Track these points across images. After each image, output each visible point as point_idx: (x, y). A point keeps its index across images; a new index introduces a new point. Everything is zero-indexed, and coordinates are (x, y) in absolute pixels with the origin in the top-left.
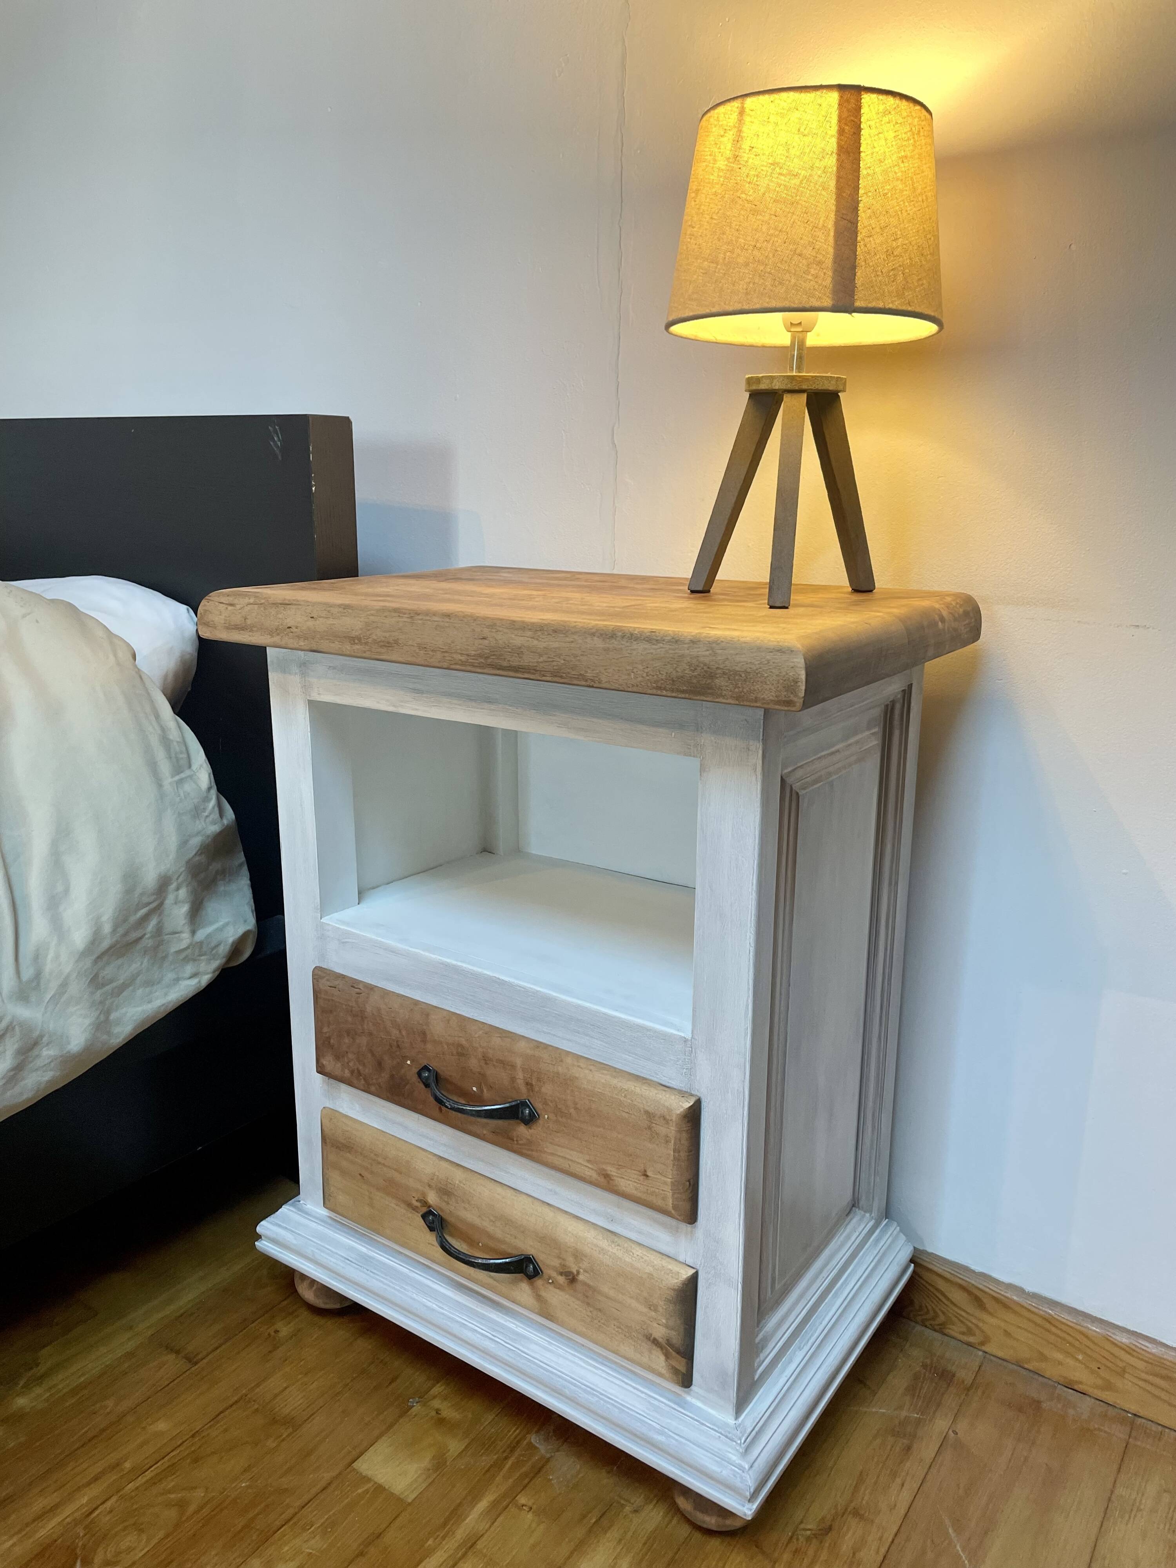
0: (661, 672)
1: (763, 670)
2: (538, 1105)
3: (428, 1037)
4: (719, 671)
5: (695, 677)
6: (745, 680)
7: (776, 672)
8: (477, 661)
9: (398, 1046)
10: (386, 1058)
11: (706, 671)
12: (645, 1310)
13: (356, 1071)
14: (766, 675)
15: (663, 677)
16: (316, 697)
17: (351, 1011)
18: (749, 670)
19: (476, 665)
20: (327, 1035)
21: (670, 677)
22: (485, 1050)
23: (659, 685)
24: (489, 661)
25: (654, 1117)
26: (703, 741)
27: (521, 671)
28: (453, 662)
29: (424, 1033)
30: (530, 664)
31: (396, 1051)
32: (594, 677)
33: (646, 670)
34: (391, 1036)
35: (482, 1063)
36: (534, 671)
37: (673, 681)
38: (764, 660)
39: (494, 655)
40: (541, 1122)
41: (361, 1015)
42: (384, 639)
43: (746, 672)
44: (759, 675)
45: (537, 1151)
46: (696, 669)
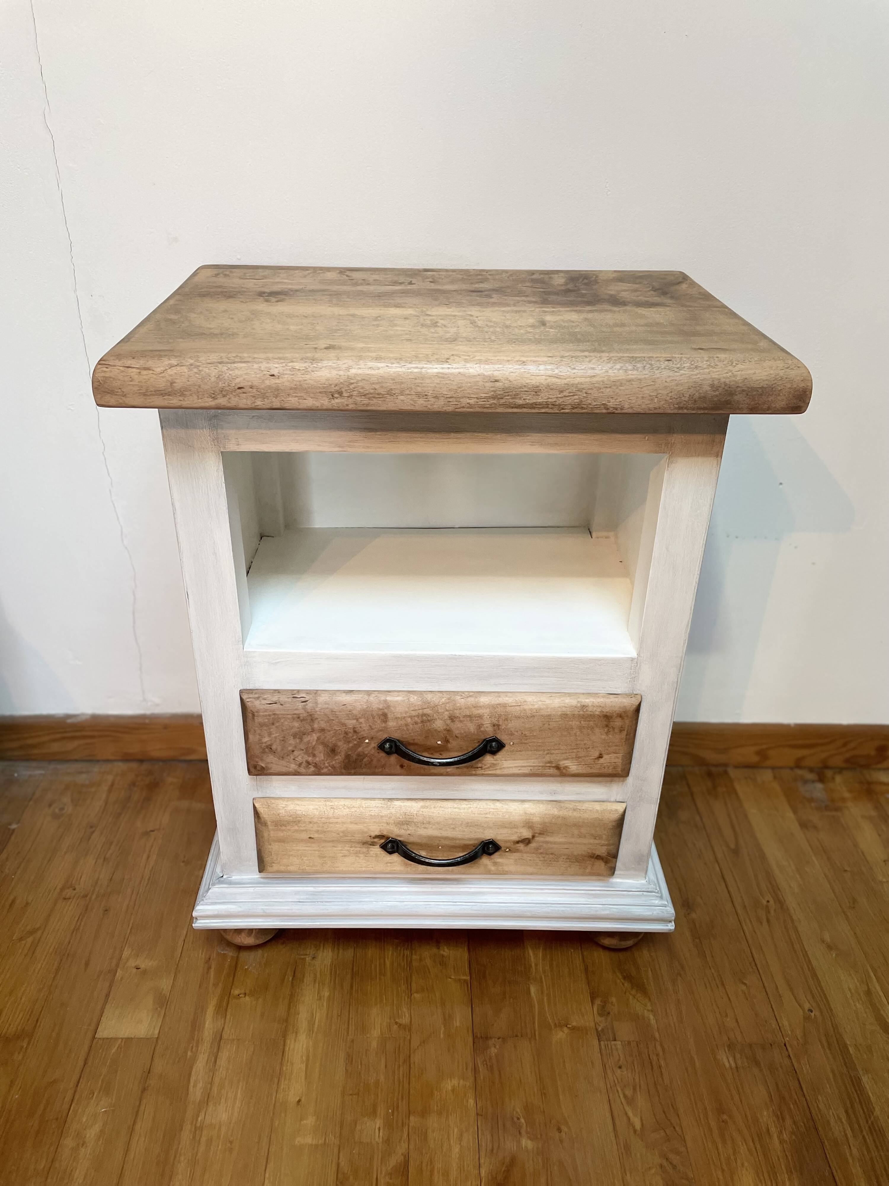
0: (685, 395)
1: (778, 385)
2: (503, 738)
3: (390, 716)
4: (739, 389)
5: (717, 396)
6: (761, 395)
7: (789, 386)
8: (489, 403)
9: (355, 732)
10: (340, 744)
11: (726, 390)
12: (592, 841)
13: (304, 762)
14: (780, 389)
15: (686, 399)
16: (232, 447)
17: (299, 718)
18: (765, 386)
19: (488, 406)
20: (269, 743)
21: (692, 398)
22: (451, 712)
23: (681, 405)
24: (502, 401)
25: (612, 717)
26: (673, 440)
27: (537, 407)
28: (459, 406)
29: (385, 715)
30: (549, 400)
31: (353, 736)
32: (616, 405)
33: (670, 395)
34: (346, 726)
35: (449, 722)
36: (553, 406)
37: (695, 401)
38: (778, 377)
39: (508, 395)
40: (507, 748)
41: (311, 718)
42: (372, 391)
43: (762, 387)
44: (774, 389)
45: (501, 769)
46: (718, 390)
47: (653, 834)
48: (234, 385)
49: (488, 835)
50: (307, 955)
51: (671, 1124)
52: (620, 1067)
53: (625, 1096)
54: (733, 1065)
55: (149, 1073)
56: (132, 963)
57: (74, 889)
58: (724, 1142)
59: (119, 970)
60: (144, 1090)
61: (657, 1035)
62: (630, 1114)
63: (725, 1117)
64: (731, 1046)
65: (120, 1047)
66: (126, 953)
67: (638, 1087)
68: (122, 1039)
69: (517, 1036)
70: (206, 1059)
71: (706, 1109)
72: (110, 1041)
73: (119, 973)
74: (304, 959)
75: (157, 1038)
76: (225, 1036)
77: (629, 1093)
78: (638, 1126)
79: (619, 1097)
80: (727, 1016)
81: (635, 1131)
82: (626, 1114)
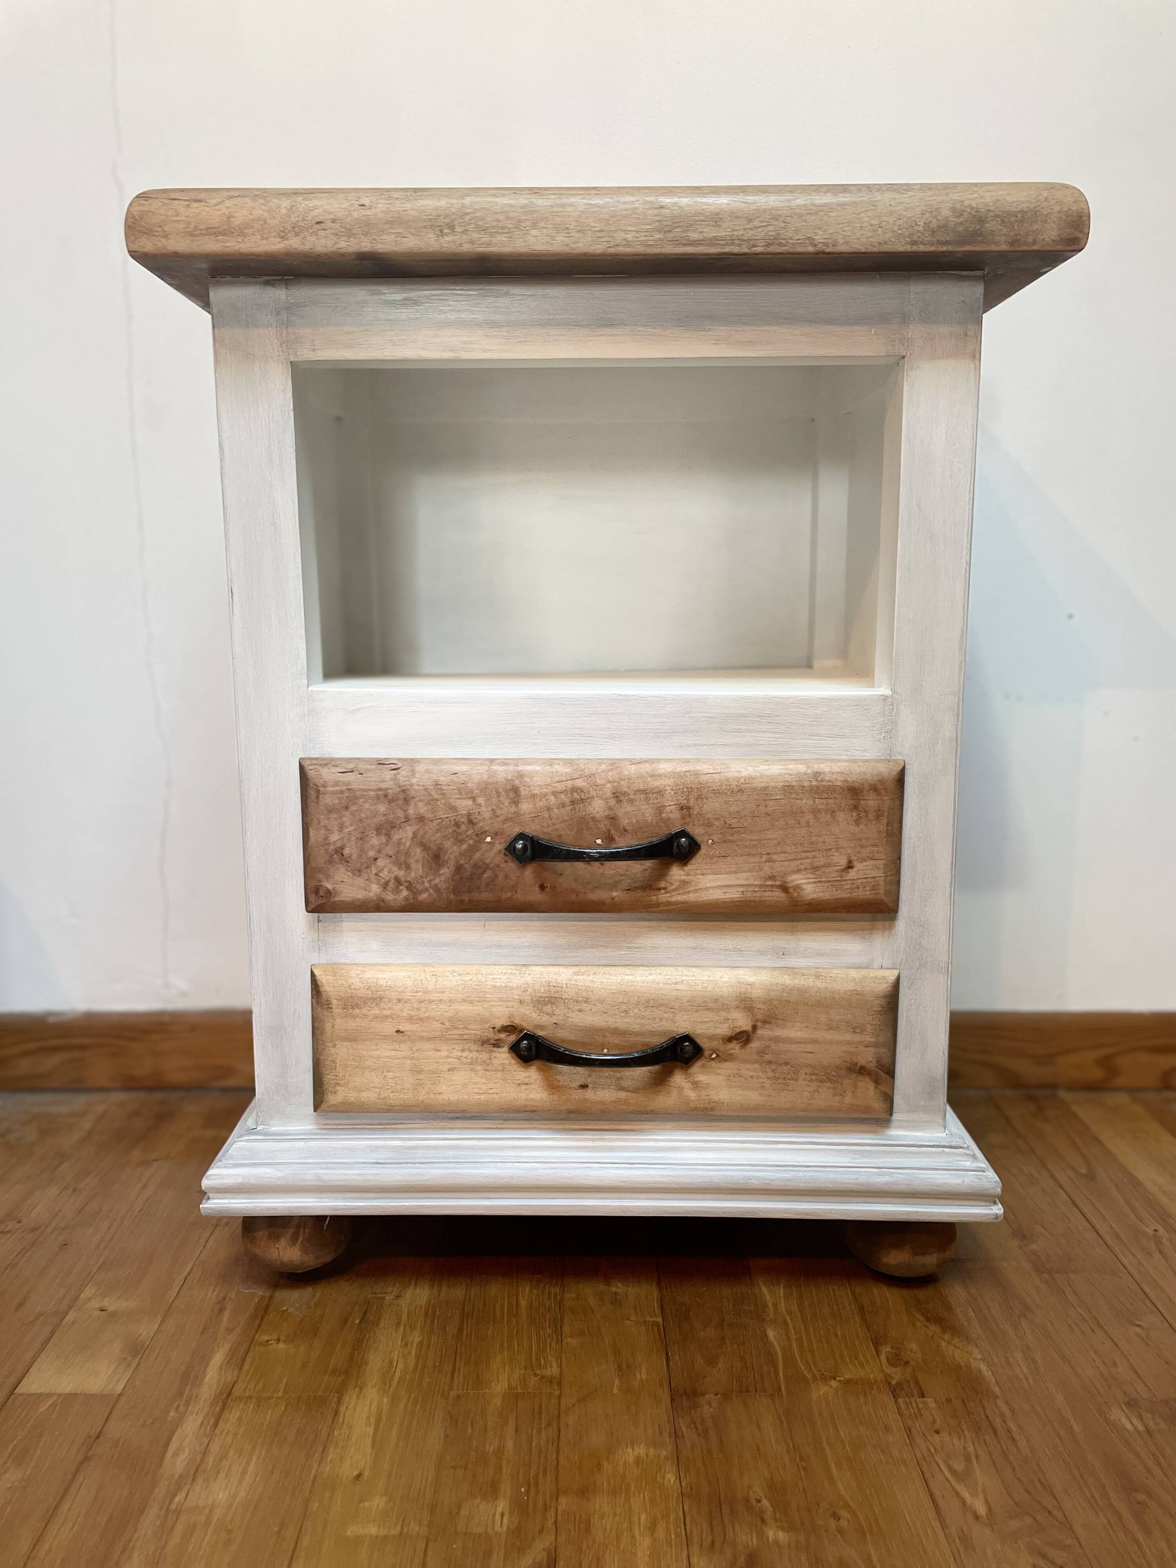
0: (919, 223)
1: (1043, 208)
2: (696, 831)
3: (524, 792)
4: (990, 214)
5: (961, 224)
6: (1022, 221)
7: (1057, 208)
8: (652, 238)
9: (471, 822)
10: (448, 844)
11: (974, 216)
12: (849, 1037)
13: (392, 881)
14: (1046, 213)
15: (921, 229)
17: (386, 796)
18: (1025, 209)
19: (651, 243)
20: (339, 844)
21: (928, 227)
22: (616, 784)
23: (915, 238)
24: (671, 235)
25: (862, 792)
27: (719, 244)
28: (612, 244)
29: (516, 790)
30: (736, 233)
31: (467, 831)
32: (826, 239)
33: (898, 223)
34: (456, 811)
35: (613, 802)
36: (739, 242)
37: (933, 232)
38: (1040, 198)
39: (678, 227)
40: (703, 851)
41: (404, 797)
43: (1022, 211)
44: (1038, 214)
45: (696, 891)
46: (962, 215)
47: (948, 1035)
48: (310, 218)
49: (682, 1025)
50: (386, 1293)
51: (1045, 1508)
52: (937, 1432)
53: (953, 1471)
54: (1141, 1428)
55: (98, 1437)
56: (95, 1304)
57: (20, 1222)
58: (1147, 1531)
59: (71, 1312)
60: (86, 1459)
61: (996, 1390)
62: (966, 1495)
63: (1140, 1497)
64: (1132, 1404)
65: (54, 1405)
66: (88, 1292)
67: (973, 1458)
68: (60, 1395)
69: (747, 1391)
70: (200, 1421)
71: (1103, 1486)
72: (40, 1397)
73: (71, 1316)
74: (383, 1299)
75: (120, 1395)
76: (237, 1392)
77: (959, 1466)
78: (982, 1510)
79: (941, 1470)
80: (1115, 1365)
81: (977, 1517)
82: (958, 1494)
